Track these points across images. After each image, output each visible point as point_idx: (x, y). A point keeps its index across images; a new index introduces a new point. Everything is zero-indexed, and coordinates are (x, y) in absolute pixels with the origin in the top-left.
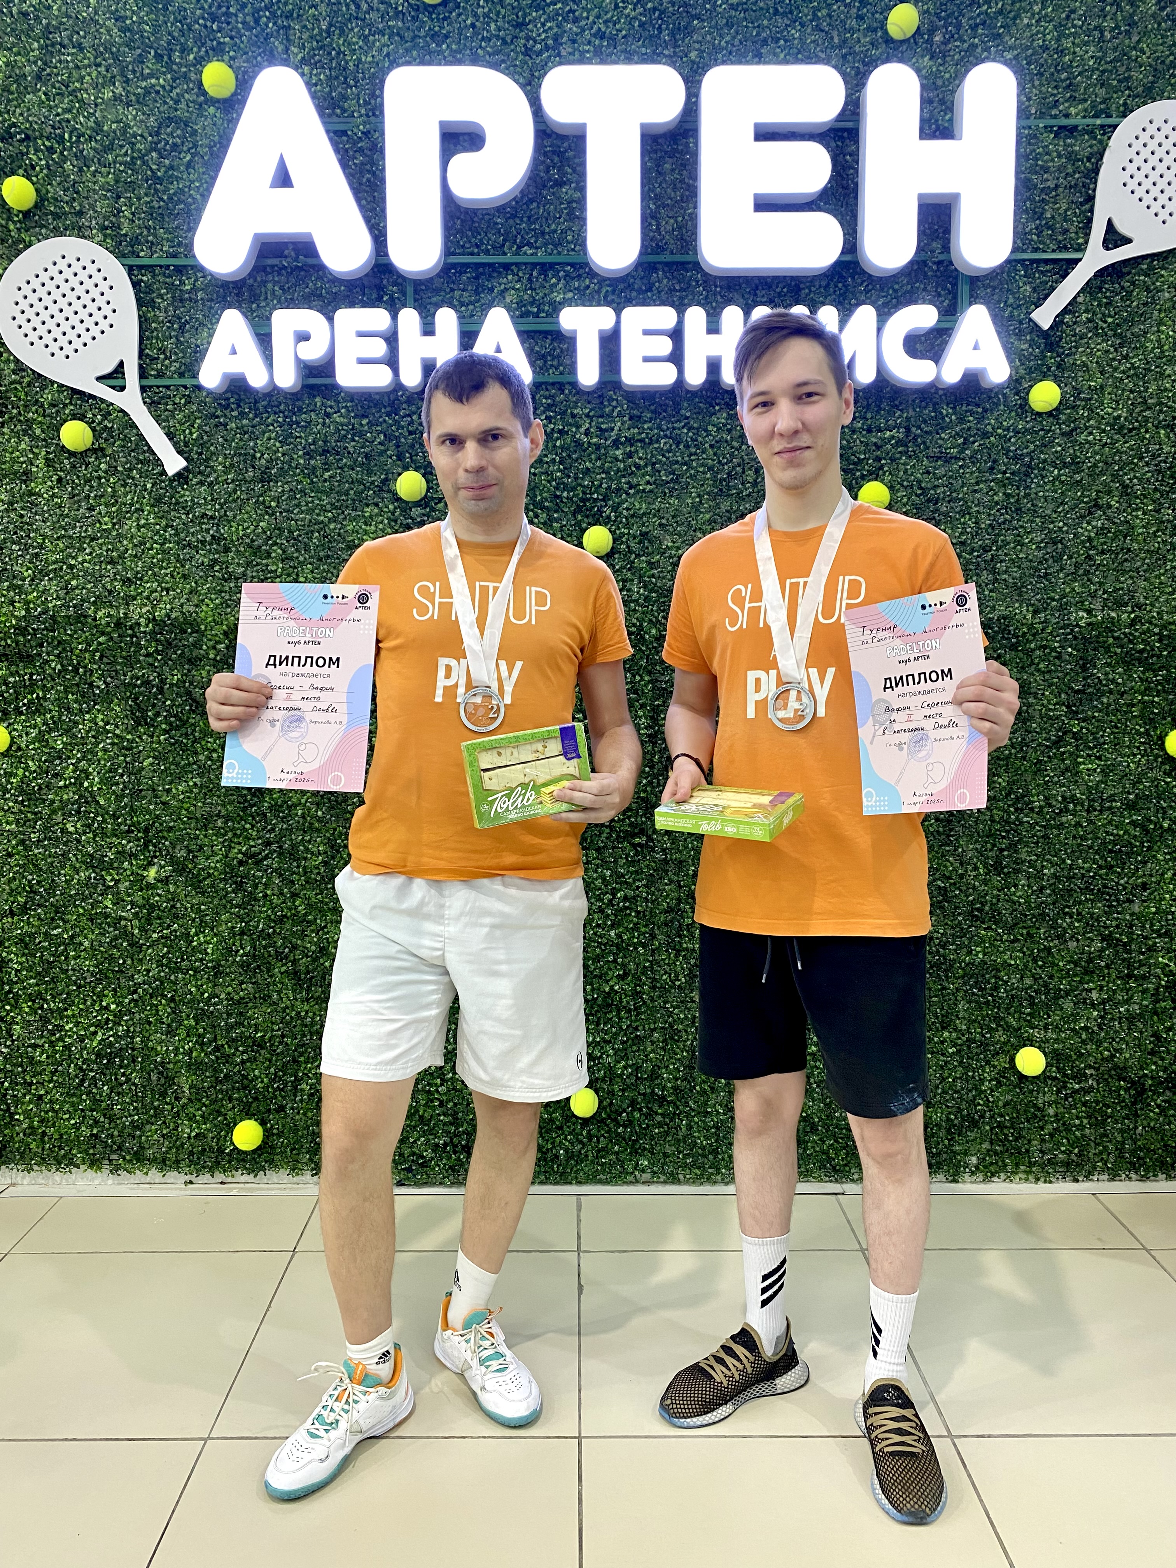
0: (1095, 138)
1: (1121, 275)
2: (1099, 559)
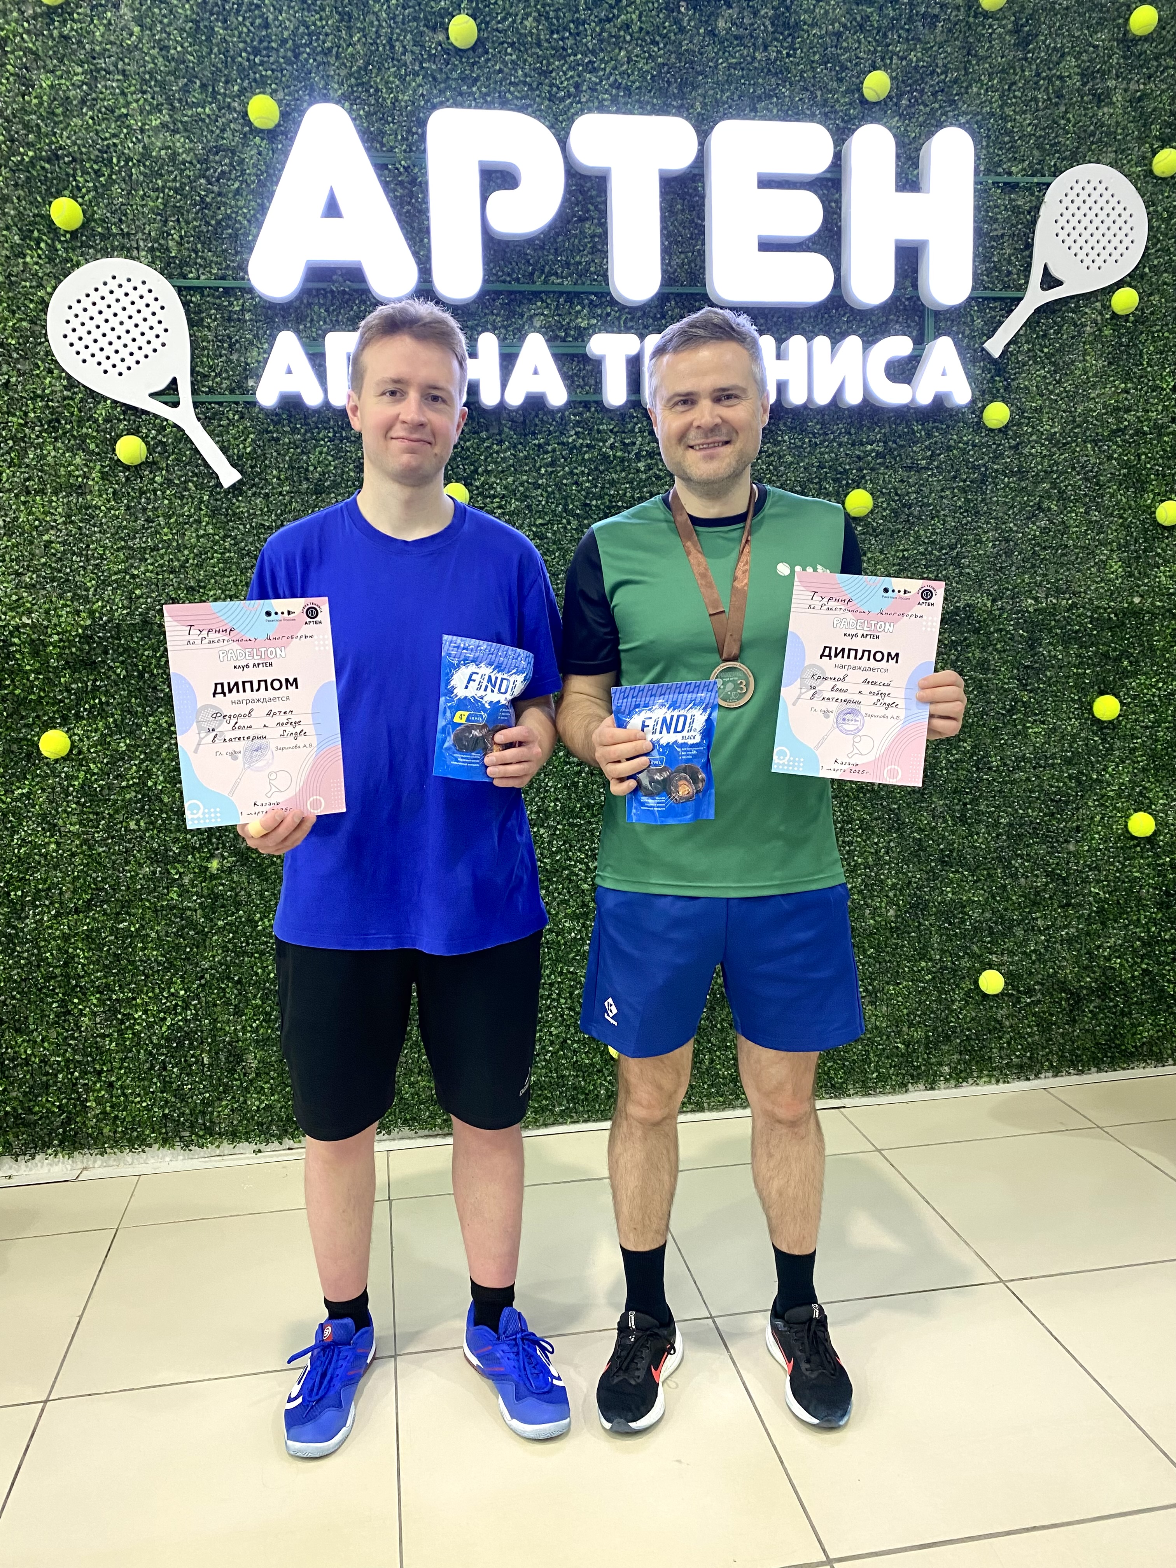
0: (1032, 194)
1: (1054, 312)
2: (1042, 554)
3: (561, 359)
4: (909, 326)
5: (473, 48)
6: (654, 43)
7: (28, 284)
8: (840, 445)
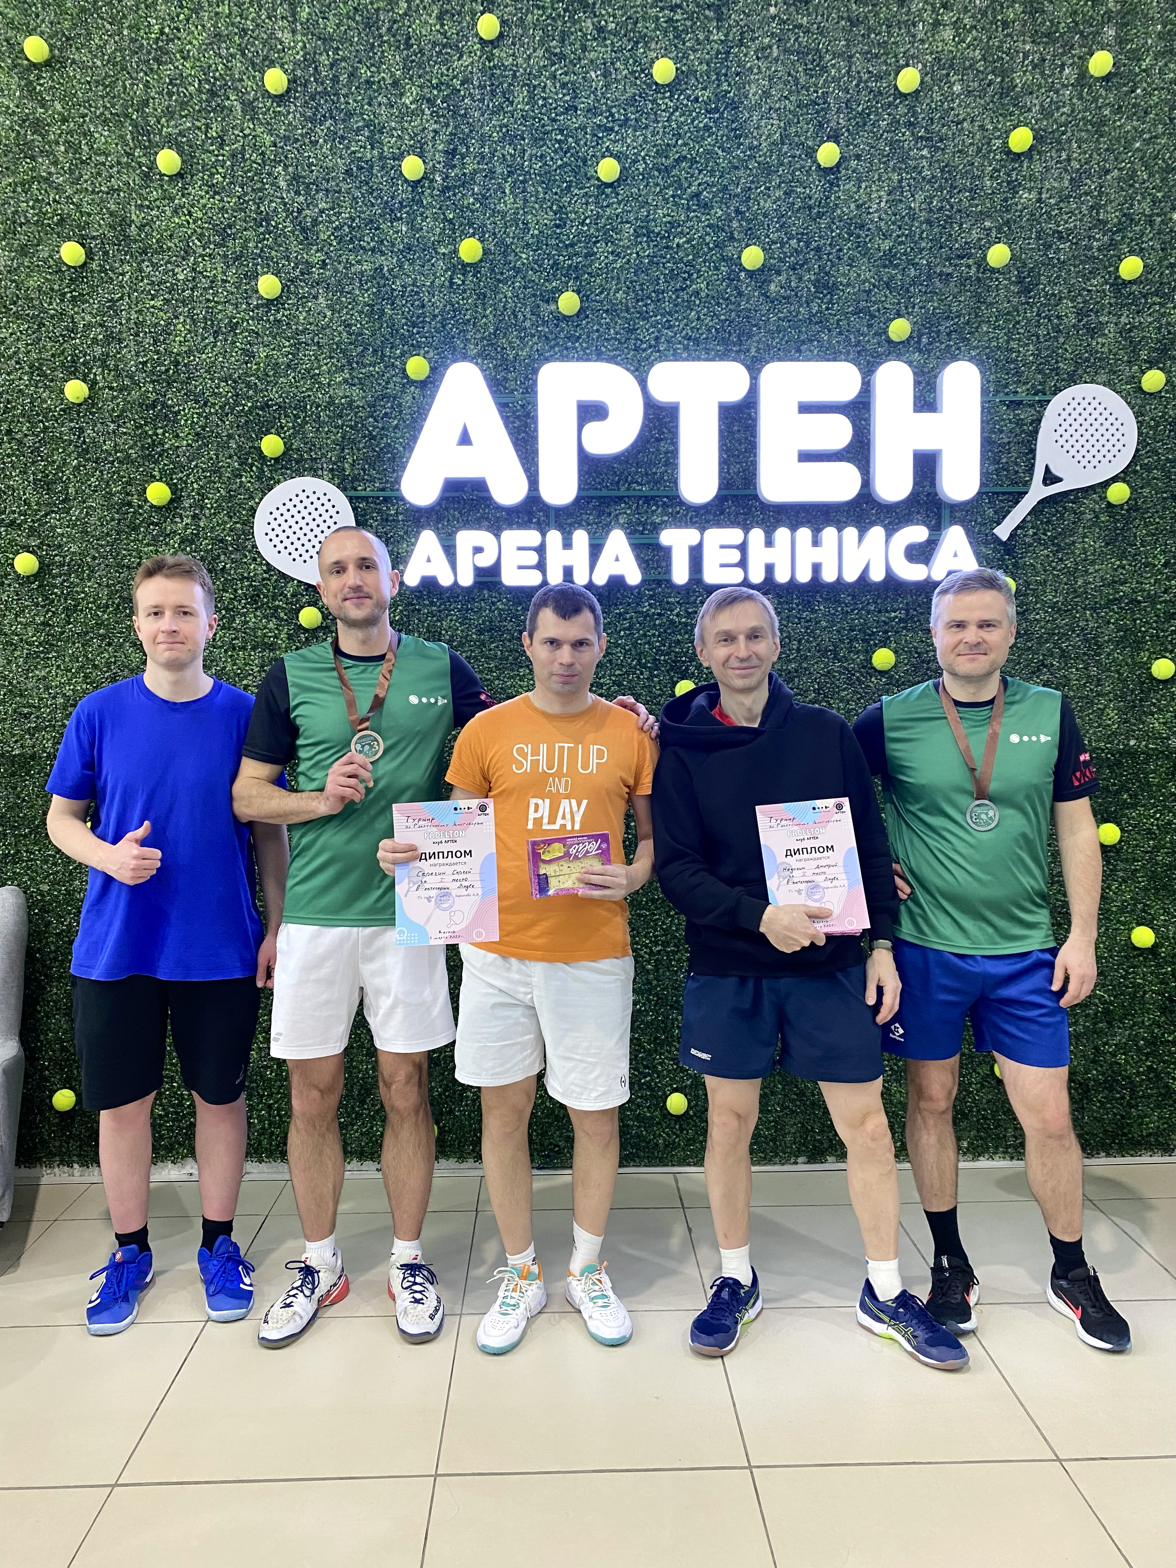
0: (1035, 409)
1: (1056, 503)
3: (636, 547)
4: (928, 516)
5: (578, 315)
6: (718, 304)
7: (242, 497)
8: (868, 612)
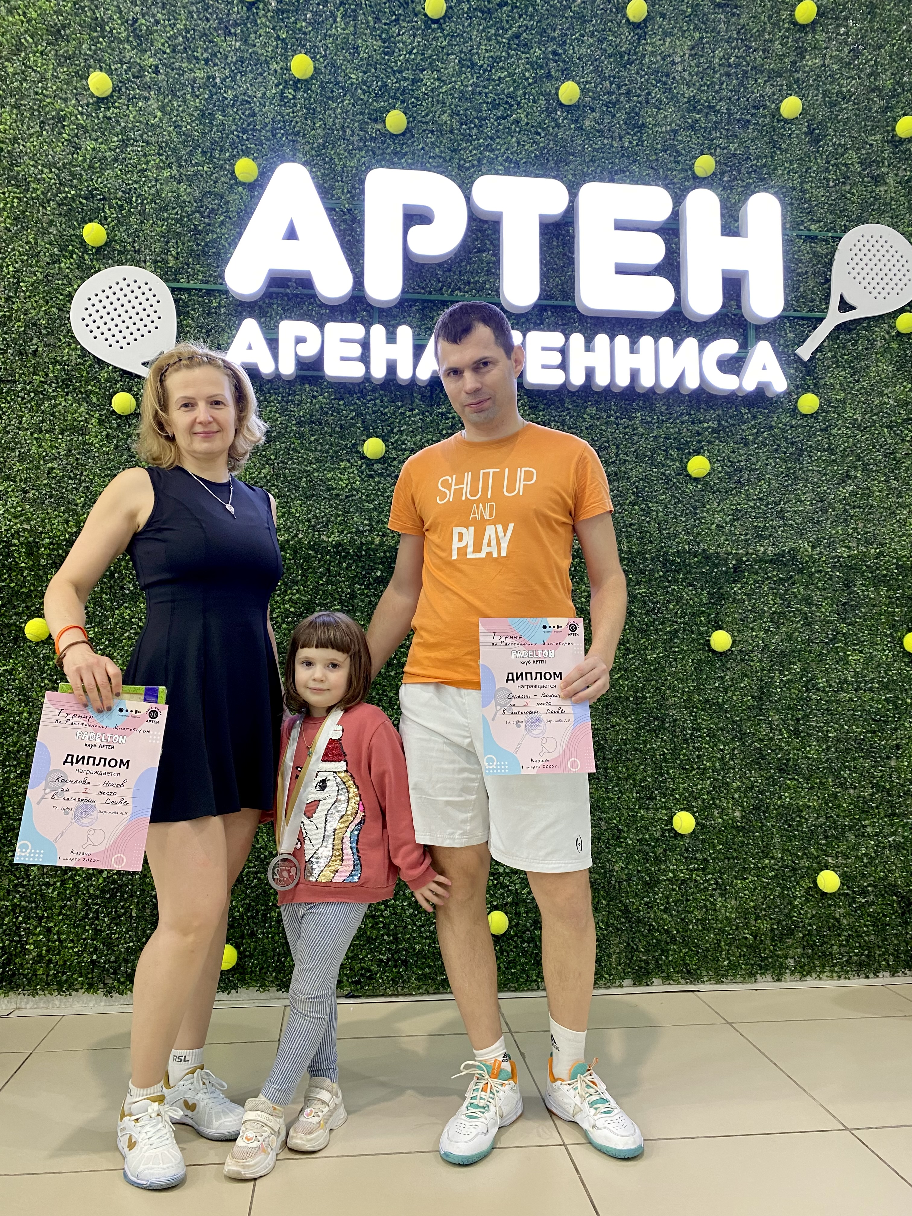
0: (828, 244)
2: (852, 512)
4: (735, 333)
5: (403, 134)
6: (537, 133)
7: (60, 282)
